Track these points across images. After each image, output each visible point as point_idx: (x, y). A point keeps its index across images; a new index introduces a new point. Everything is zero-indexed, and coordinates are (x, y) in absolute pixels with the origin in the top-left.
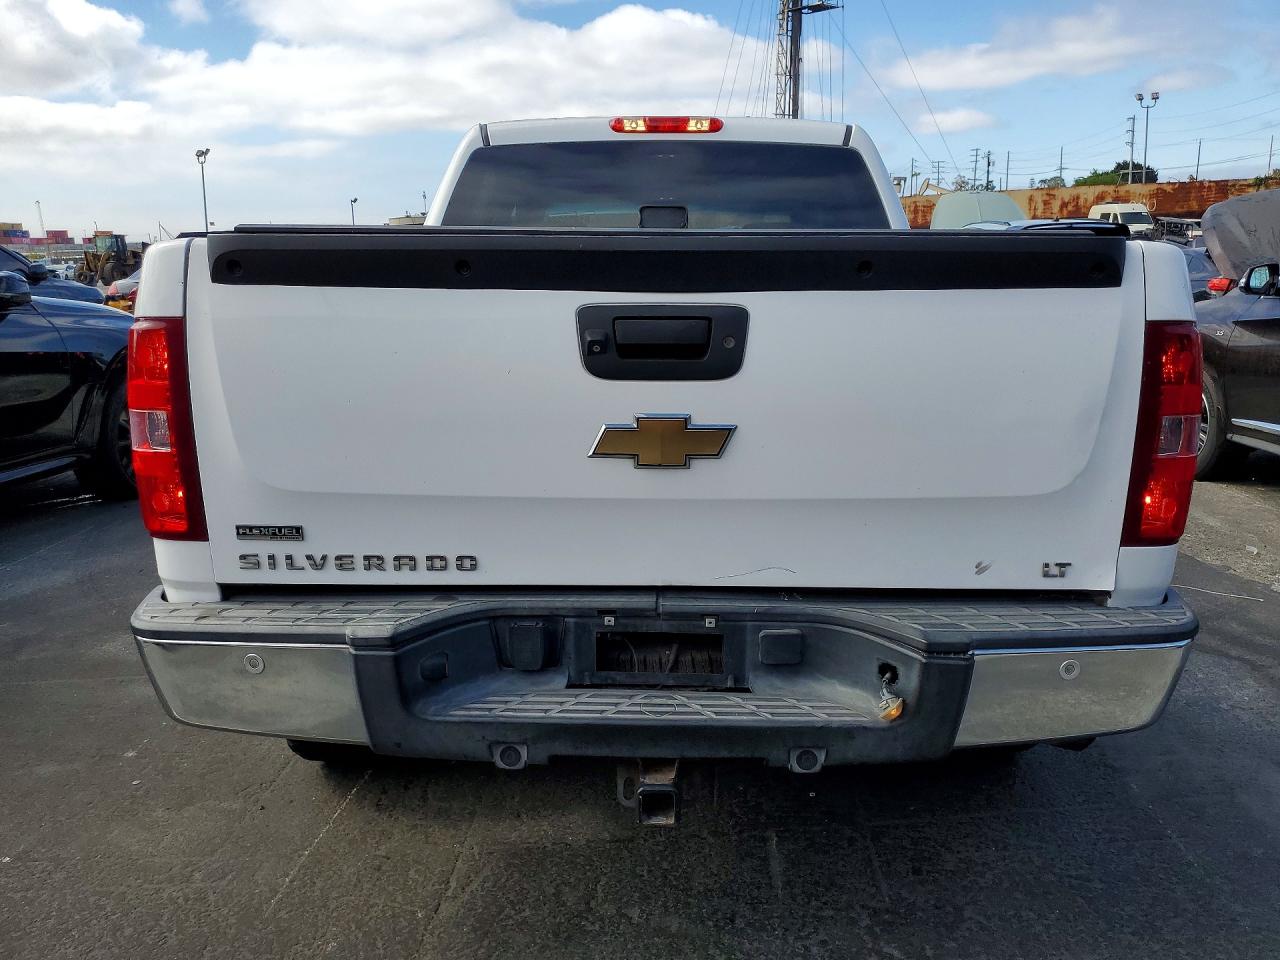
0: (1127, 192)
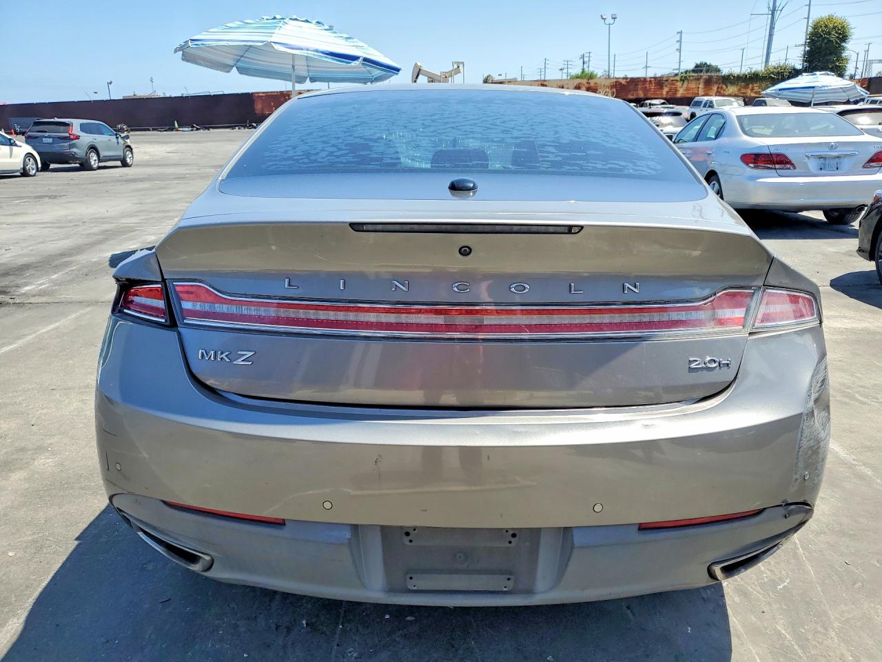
0: (596, 83)
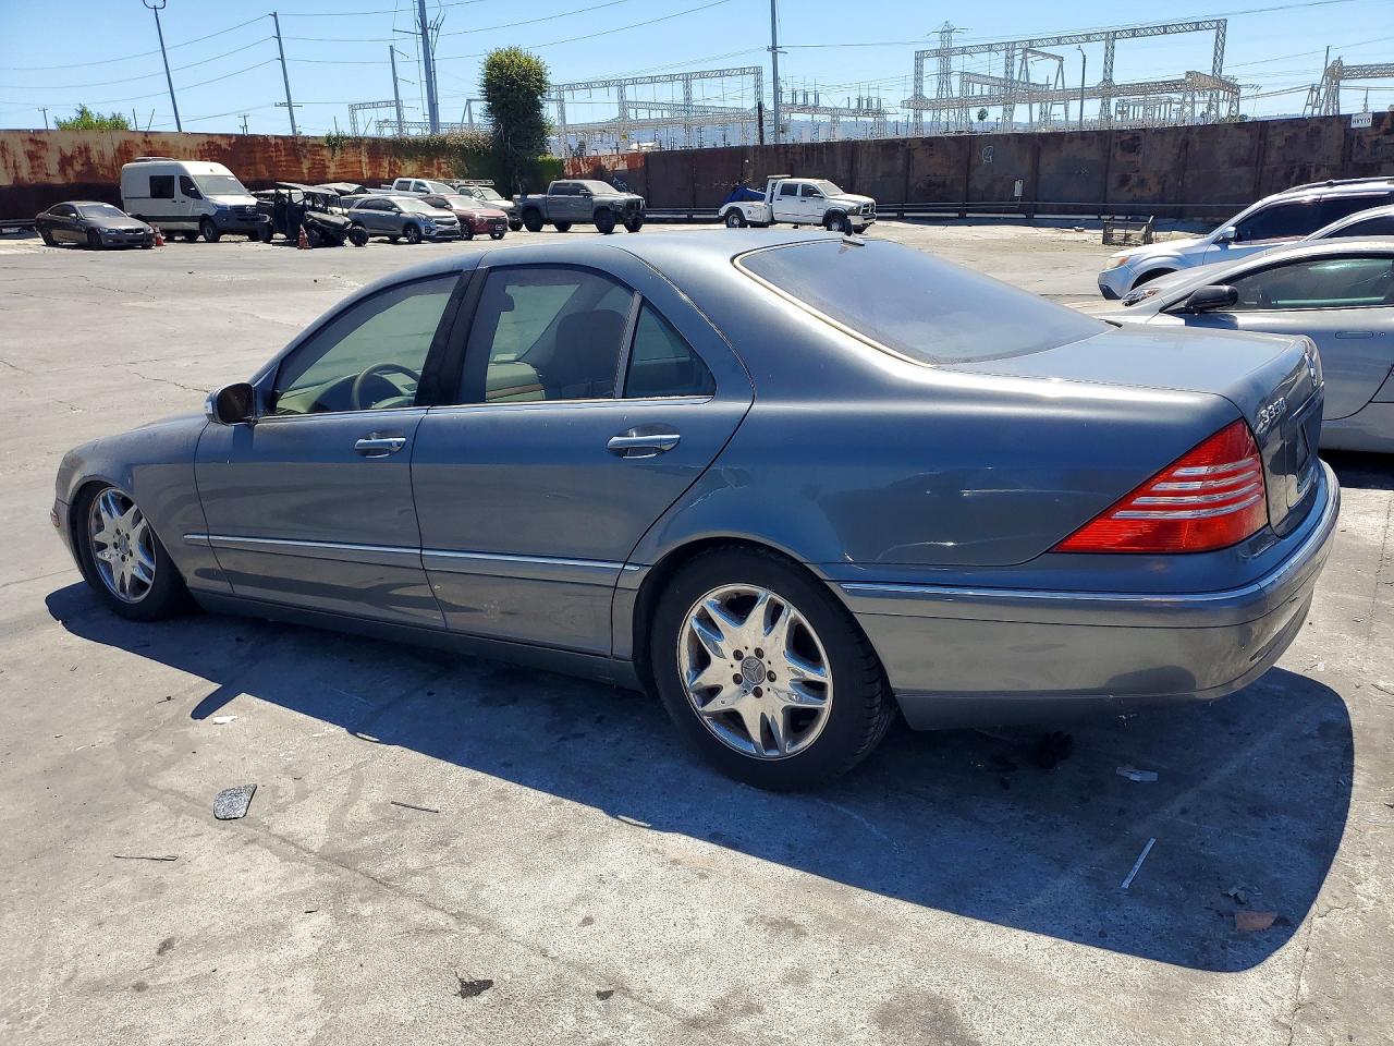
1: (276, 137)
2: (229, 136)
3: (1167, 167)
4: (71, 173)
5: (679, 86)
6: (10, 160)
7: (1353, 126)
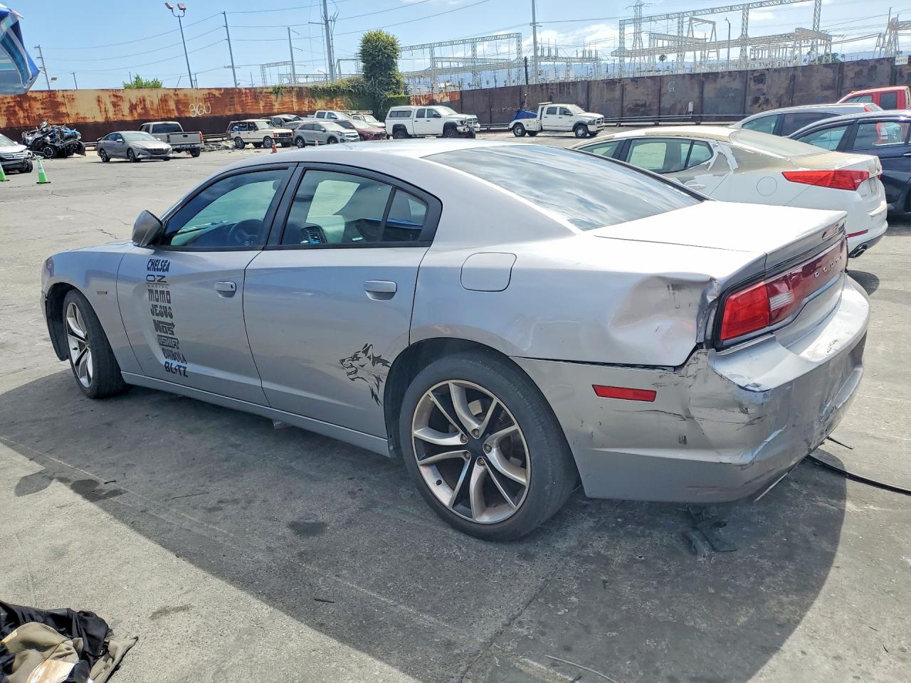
0: (185, 95)
1: (246, 89)
2: (219, 89)
3: (782, 92)
4: (136, 114)
5: (468, 46)
6: (103, 106)
7: (897, 64)
